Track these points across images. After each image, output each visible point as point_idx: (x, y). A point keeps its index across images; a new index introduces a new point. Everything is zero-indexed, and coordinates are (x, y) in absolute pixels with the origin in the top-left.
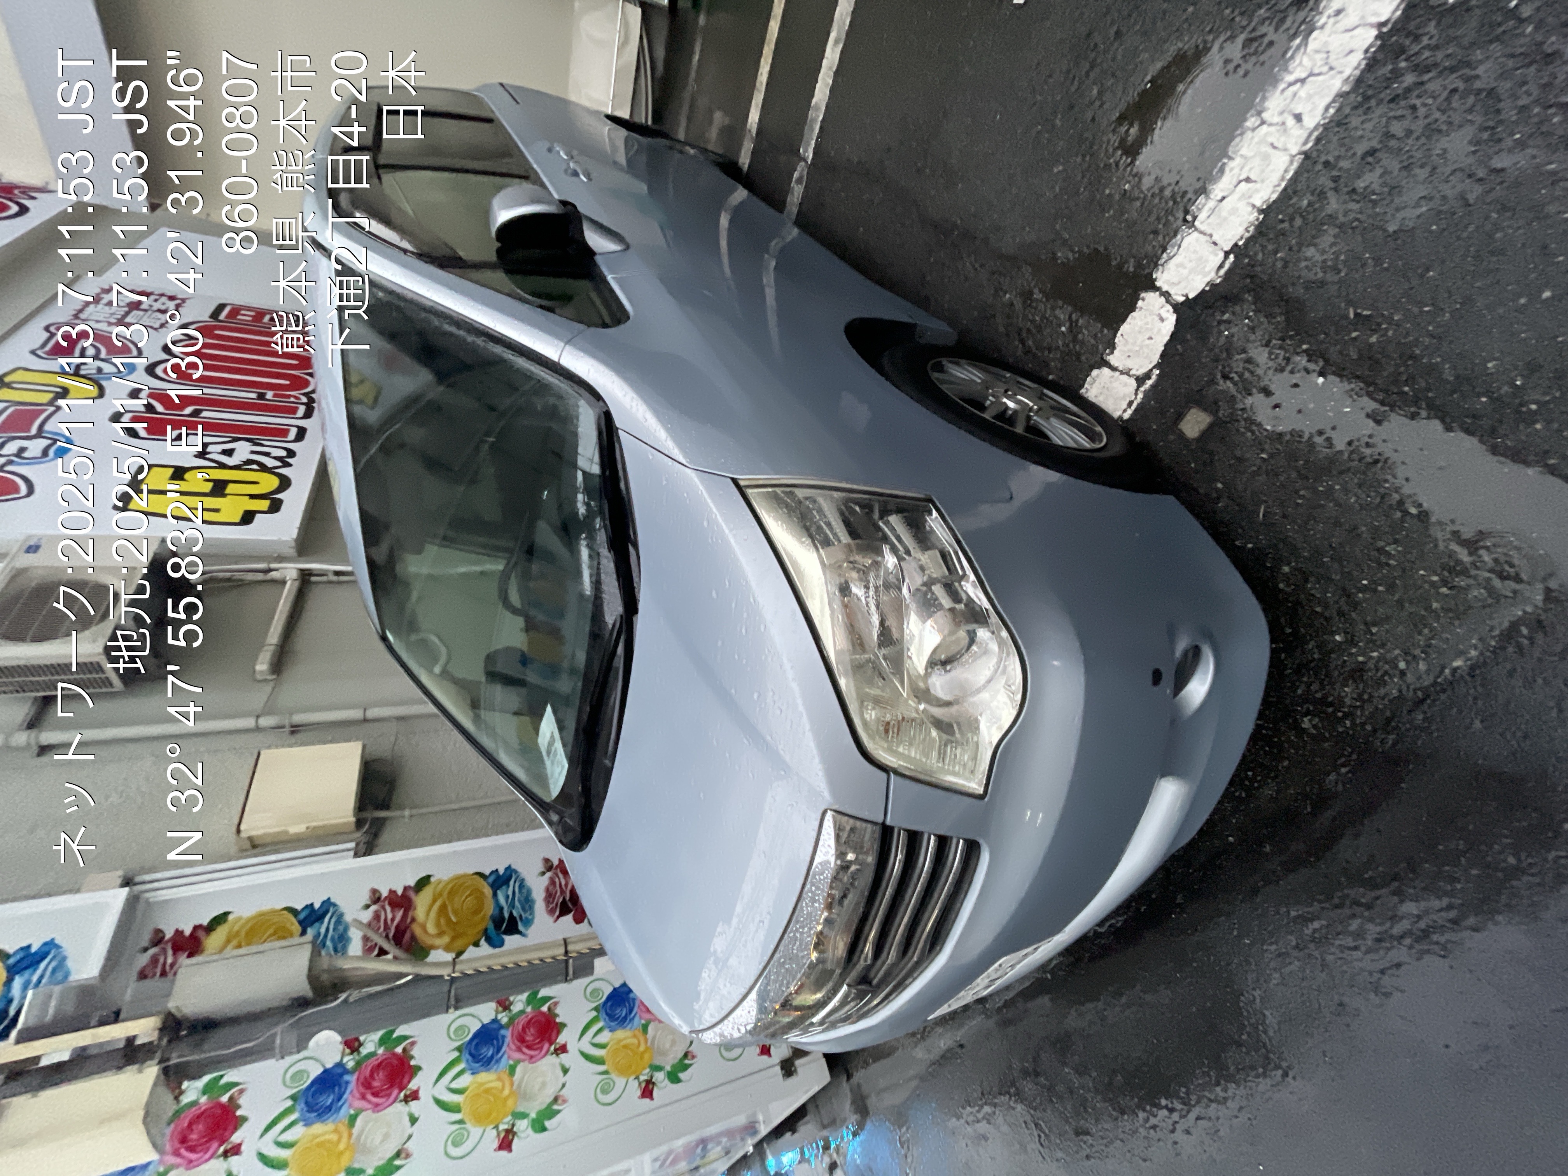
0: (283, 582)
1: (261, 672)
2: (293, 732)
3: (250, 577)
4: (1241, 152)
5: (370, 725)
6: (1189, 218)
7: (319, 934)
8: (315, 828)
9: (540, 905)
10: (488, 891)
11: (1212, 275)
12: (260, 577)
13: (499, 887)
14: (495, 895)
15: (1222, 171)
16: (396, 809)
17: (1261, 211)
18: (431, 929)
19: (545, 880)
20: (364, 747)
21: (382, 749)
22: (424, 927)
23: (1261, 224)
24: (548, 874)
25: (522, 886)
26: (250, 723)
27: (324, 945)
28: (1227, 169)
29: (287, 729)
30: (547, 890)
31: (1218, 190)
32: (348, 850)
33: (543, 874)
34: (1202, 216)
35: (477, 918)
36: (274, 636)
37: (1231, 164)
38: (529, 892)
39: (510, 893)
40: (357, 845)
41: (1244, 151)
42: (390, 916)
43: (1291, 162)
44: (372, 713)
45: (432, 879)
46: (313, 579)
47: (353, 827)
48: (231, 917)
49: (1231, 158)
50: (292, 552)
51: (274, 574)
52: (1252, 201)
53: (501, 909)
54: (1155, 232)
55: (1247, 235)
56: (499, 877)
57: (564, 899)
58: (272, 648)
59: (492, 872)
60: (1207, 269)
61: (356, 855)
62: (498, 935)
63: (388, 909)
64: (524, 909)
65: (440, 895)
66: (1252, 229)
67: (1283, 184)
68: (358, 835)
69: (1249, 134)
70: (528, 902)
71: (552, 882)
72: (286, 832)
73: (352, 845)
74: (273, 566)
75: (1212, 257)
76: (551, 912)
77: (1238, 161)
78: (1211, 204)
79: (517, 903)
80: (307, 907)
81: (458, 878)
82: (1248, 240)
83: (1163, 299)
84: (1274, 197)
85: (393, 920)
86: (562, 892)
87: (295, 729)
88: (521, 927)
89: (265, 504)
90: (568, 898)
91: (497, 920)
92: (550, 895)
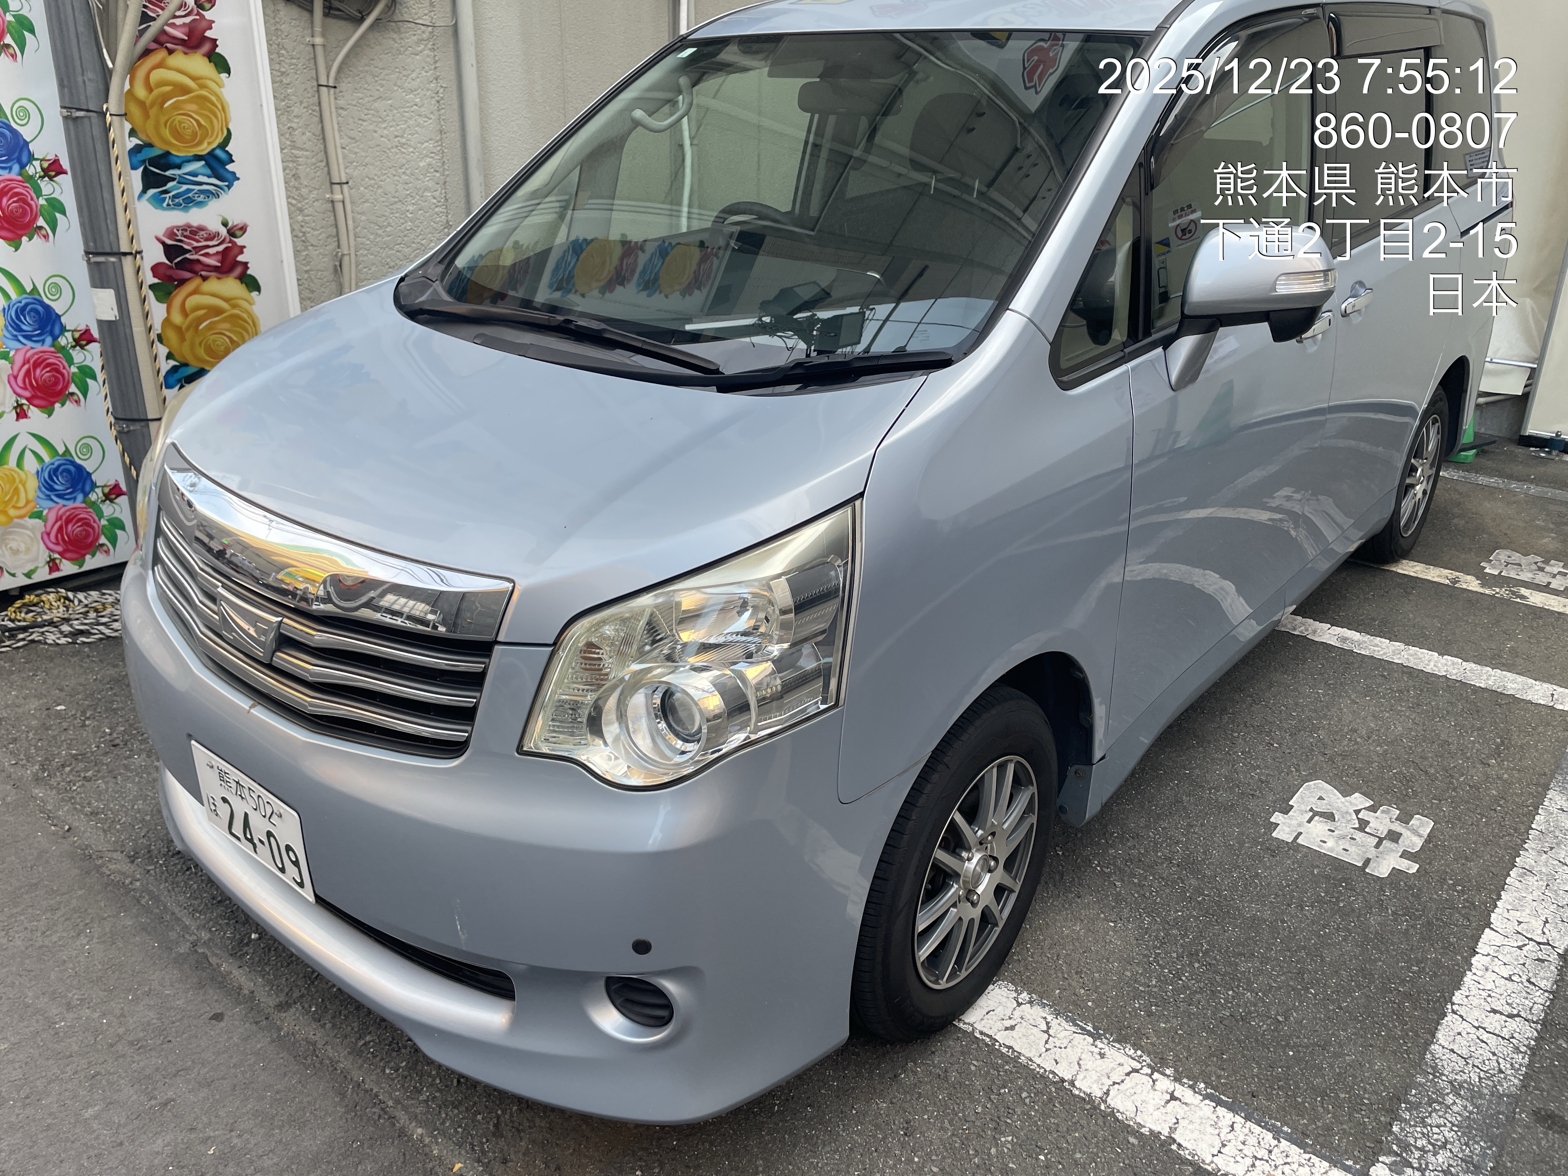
14: (198, 158)
18: (156, 75)
19: (214, 226)
22: (160, 65)
24: (223, 231)
25: (209, 194)
30: (201, 228)
33: (225, 224)
38: (200, 204)
39: (200, 179)
42: (178, 22)
45: (225, 75)
53: (179, 167)
56: (223, 164)
57: (188, 251)
59: (230, 155)
63: (188, 19)
64: (175, 197)
65: (202, 86)
70: (187, 202)
71: (211, 237)
76: (170, 233)
81: (224, 107)
86: (197, 249)
90: (187, 255)
91: (164, 161)
92: (193, 231)
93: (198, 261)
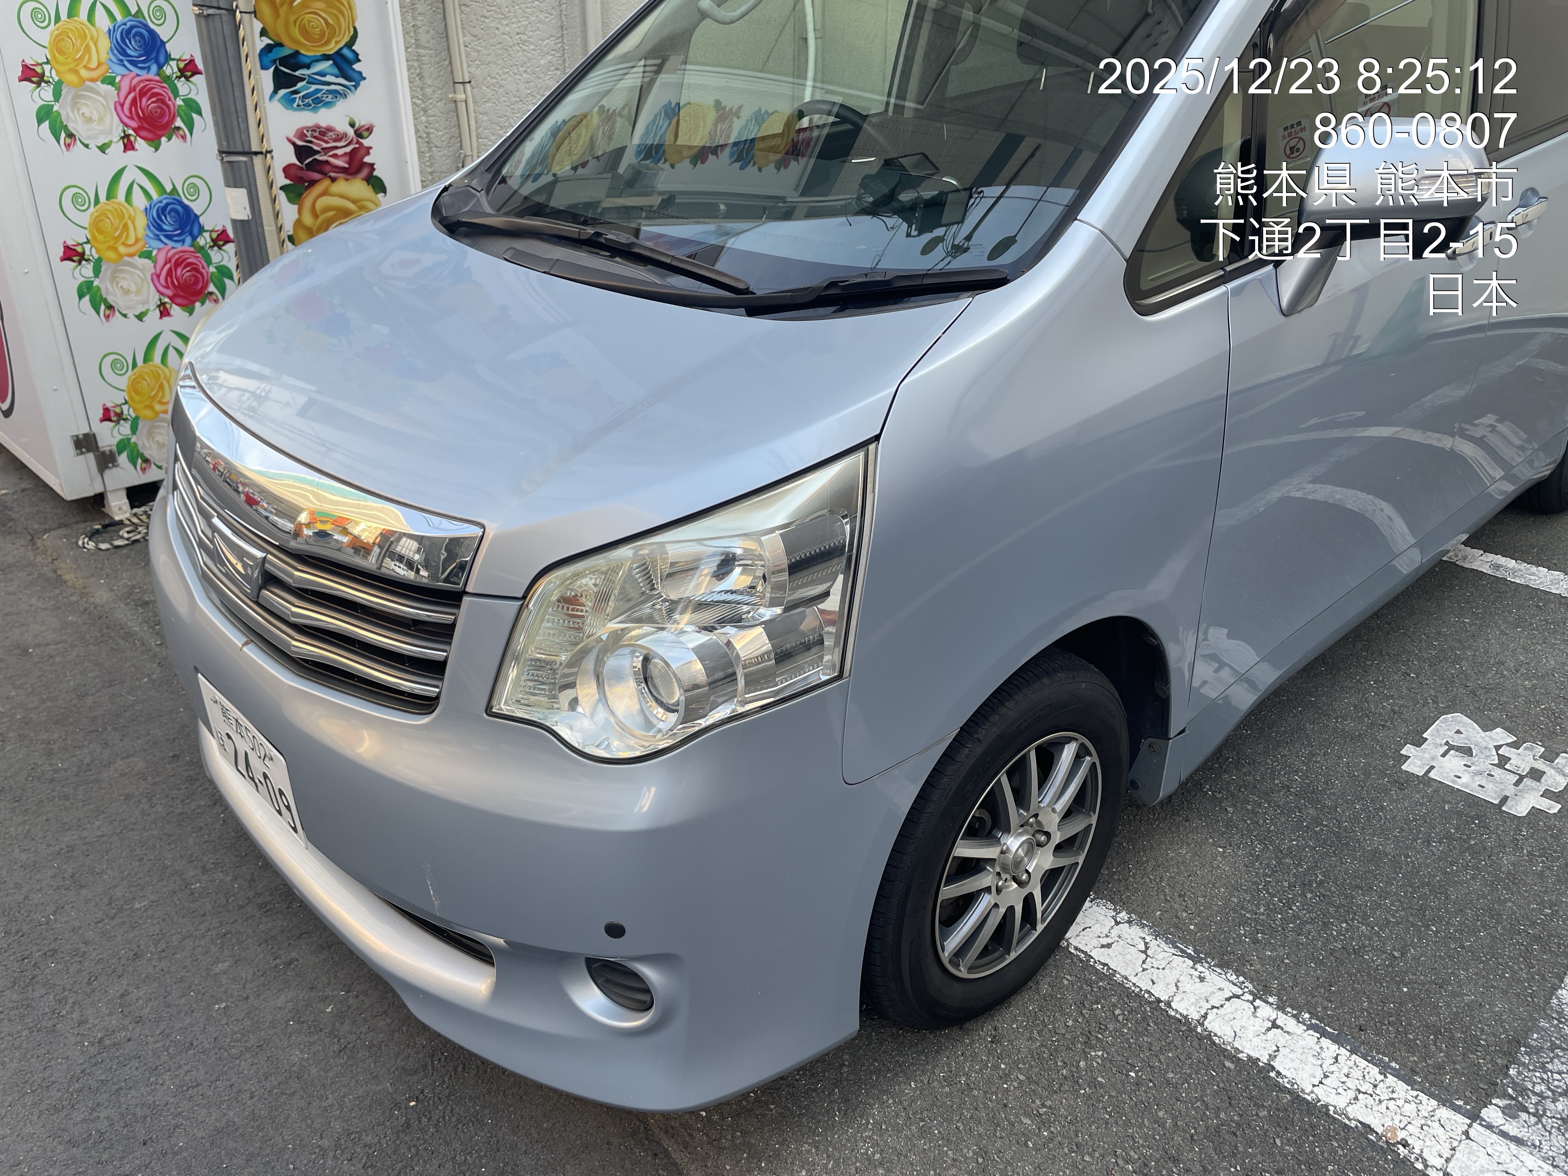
14: (326, 58)
19: (343, 127)
24: (351, 132)
25: (337, 94)
30: (330, 129)
33: (352, 125)
35: (297, 34)
38: (328, 104)
39: (329, 78)
53: (308, 67)
56: (350, 63)
57: (318, 152)
59: (356, 55)
62: (275, 61)
64: (304, 97)
70: (316, 102)
71: (339, 138)
76: (301, 135)
86: (326, 150)
90: (317, 157)
91: (294, 61)
92: (322, 132)
93: (327, 162)
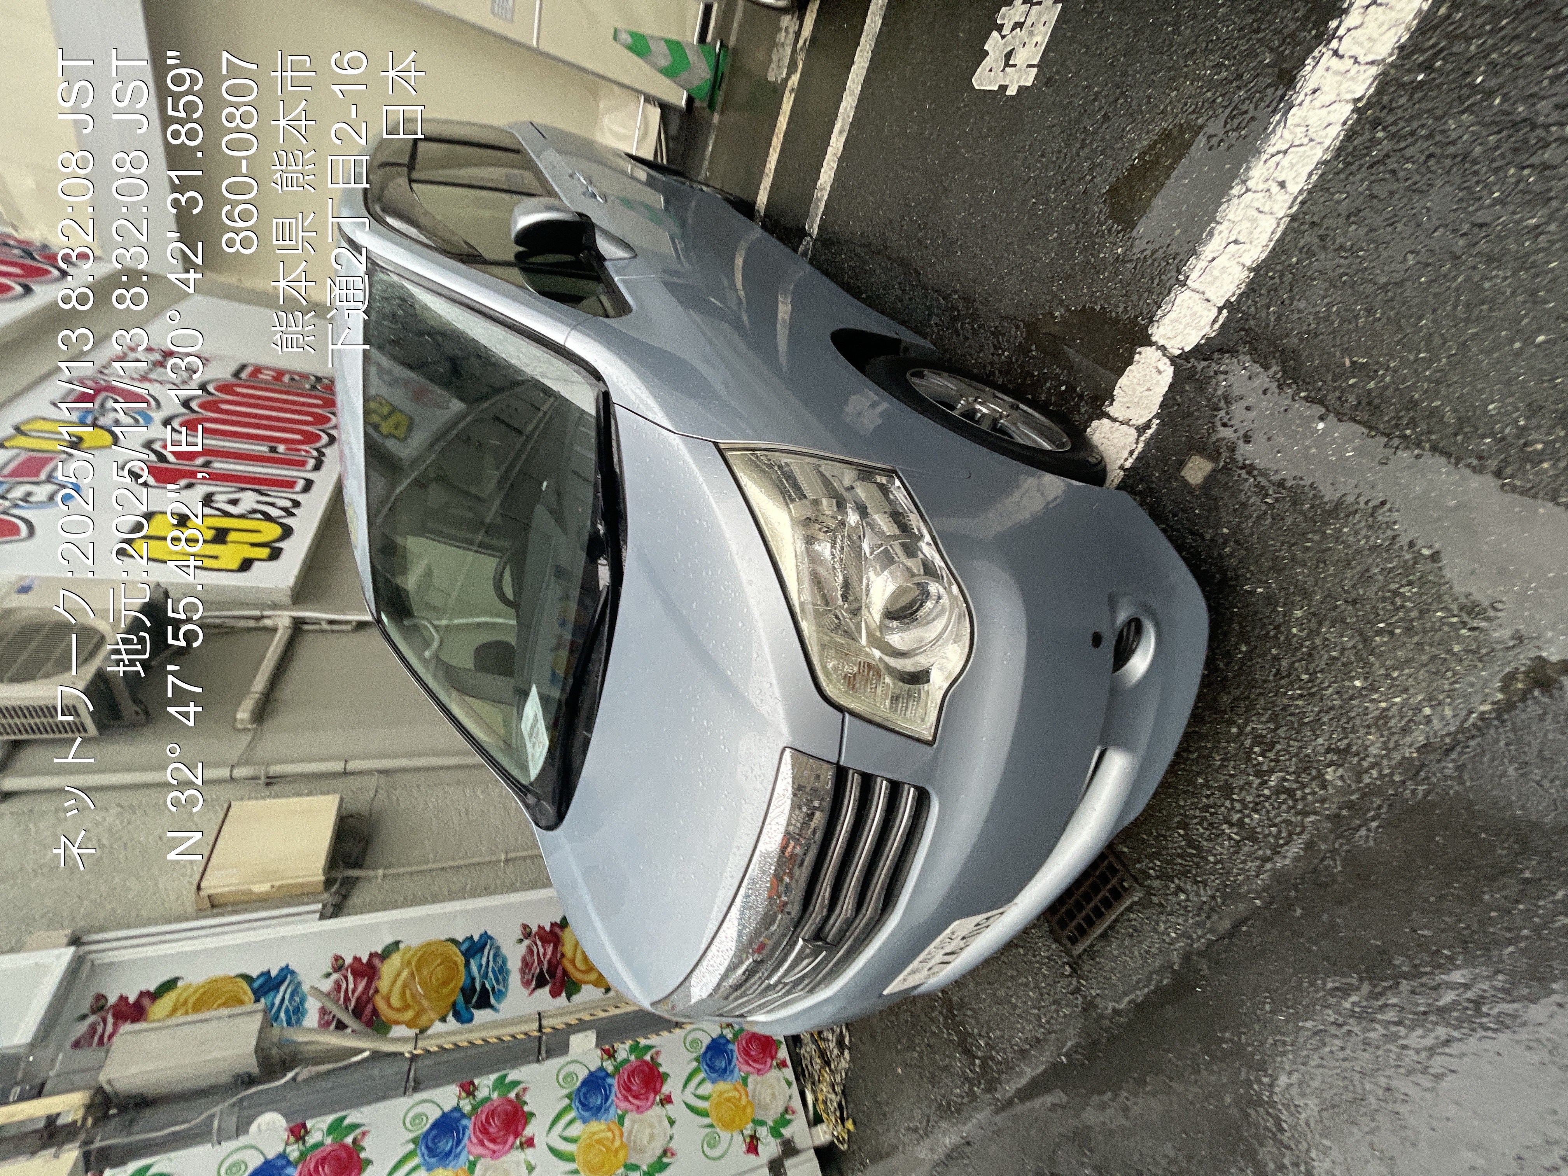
0: (275, 630)
1: (243, 721)
2: (268, 784)
3: (242, 624)
4: (1229, 217)
5: (350, 778)
6: (1181, 277)
7: (273, 1004)
8: (280, 887)
9: (515, 978)
10: (460, 959)
11: (1206, 330)
12: (252, 624)
13: (473, 956)
14: (467, 964)
15: (1211, 235)
16: (370, 868)
17: (1251, 270)
18: (395, 1002)
19: (522, 948)
20: (342, 800)
21: (360, 804)
22: (388, 1000)
23: (1252, 282)
24: (526, 942)
25: (497, 955)
26: (224, 773)
27: (277, 1017)
28: (1216, 233)
29: (263, 780)
30: (524, 960)
31: (1208, 250)
32: (314, 912)
33: (521, 941)
34: (1194, 275)
35: (445, 991)
36: (259, 684)
37: (1219, 228)
38: (504, 962)
39: (484, 961)
40: (324, 906)
41: (1231, 216)
42: (351, 985)
43: (1278, 225)
44: (353, 766)
45: (401, 946)
46: (306, 627)
47: (322, 887)
48: (180, 984)
49: (1218, 223)
50: (288, 600)
51: (267, 622)
52: (1242, 260)
53: (473, 979)
54: (1150, 292)
55: (1239, 292)
56: (473, 944)
57: (541, 970)
58: (256, 696)
59: (467, 939)
60: (1202, 323)
61: (322, 917)
62: (468, 1009)
63: (350, 978)
64: (497, 982)
65: (409, 963)
66: (1243, 286)
67: (1272, 244)
68: (326, 896)
69: (1235, 201)
70: (502, 972)
71: (530, 950)
72: (250, 891)
73: (319, 906)
74: (266, 613)
75: (1206, 313)
76: (526, 984)
77: (1226, 224)
78: (1202, 264)
79: (490, 974)
80: (263, 974)
81: (429, 944)
82: (1240, 296)
83: (1159, 353)
84: (1263, 256)
85: (354, 991)
86: (540, 962)
87: (271, 781)
88: (493, 1001)
89: (265, 552)
90: (545, 970)
91: (468, 992)
92: (526, 965)
93: (549, 962)
